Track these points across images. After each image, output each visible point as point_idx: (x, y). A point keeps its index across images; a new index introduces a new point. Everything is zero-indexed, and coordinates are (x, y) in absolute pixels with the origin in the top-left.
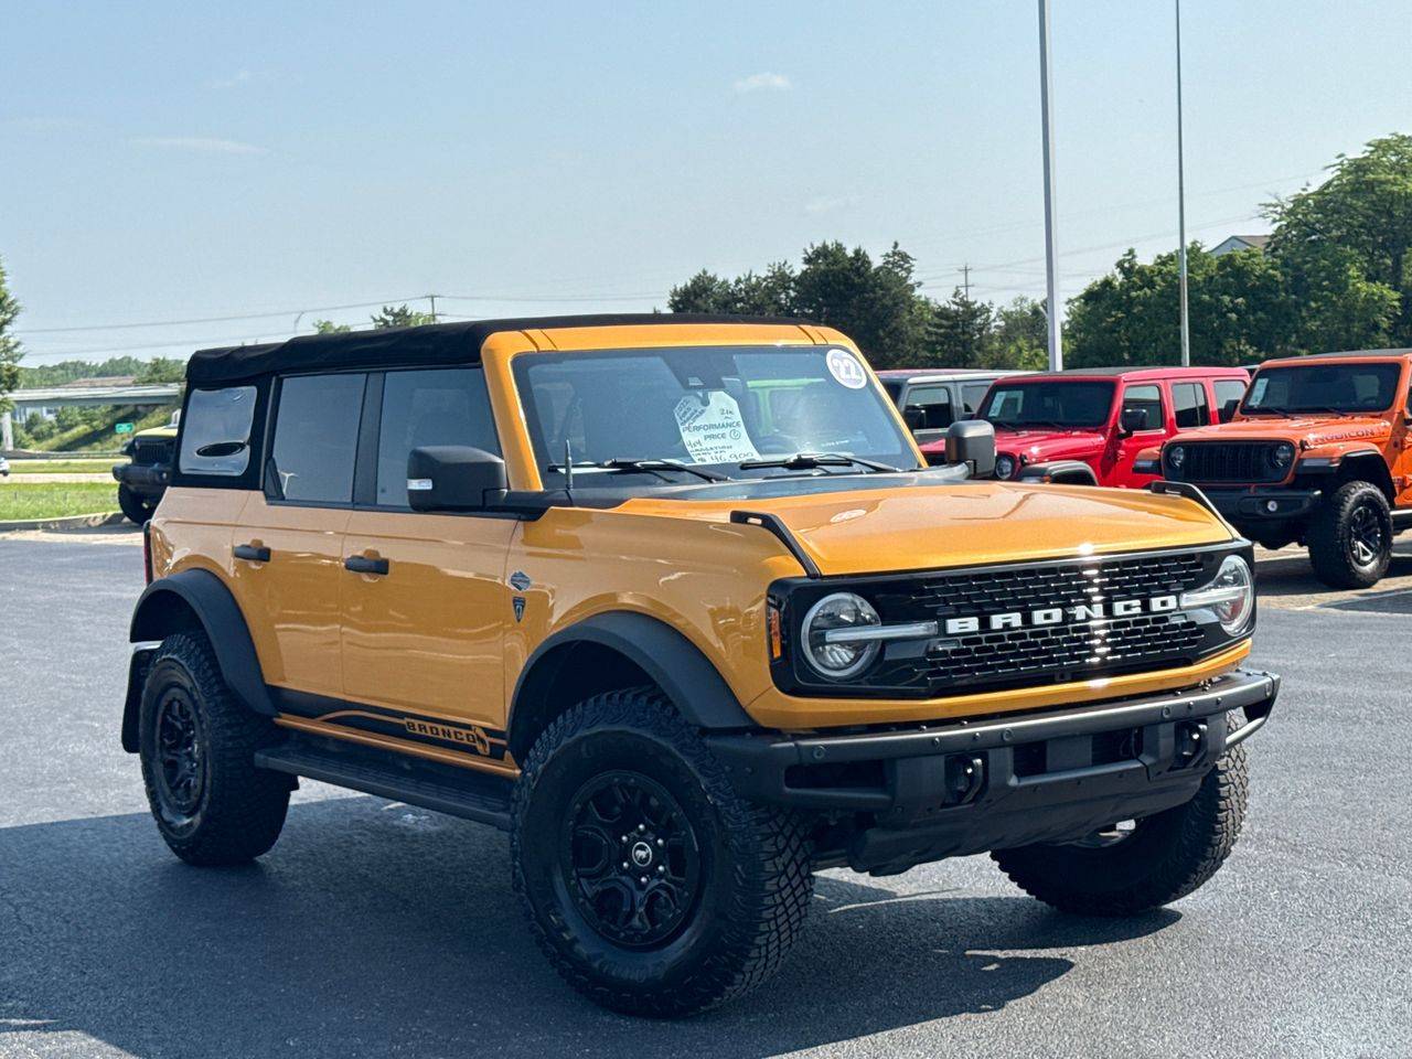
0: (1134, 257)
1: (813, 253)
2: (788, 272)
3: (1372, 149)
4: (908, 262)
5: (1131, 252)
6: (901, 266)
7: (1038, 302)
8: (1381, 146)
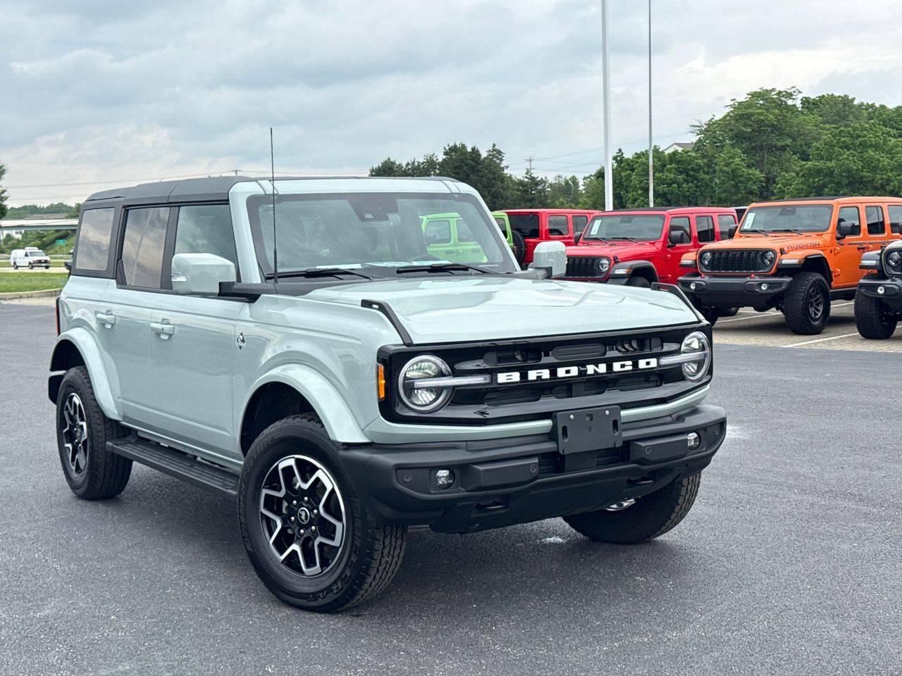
0: (622, 154)
1: (449, 149)
2: (435, 159)
3: (750, 96)
4: (500, 155)
5: (620, 150)
6: (497, 157)
7: (568, 178)
8: (754, 95)
